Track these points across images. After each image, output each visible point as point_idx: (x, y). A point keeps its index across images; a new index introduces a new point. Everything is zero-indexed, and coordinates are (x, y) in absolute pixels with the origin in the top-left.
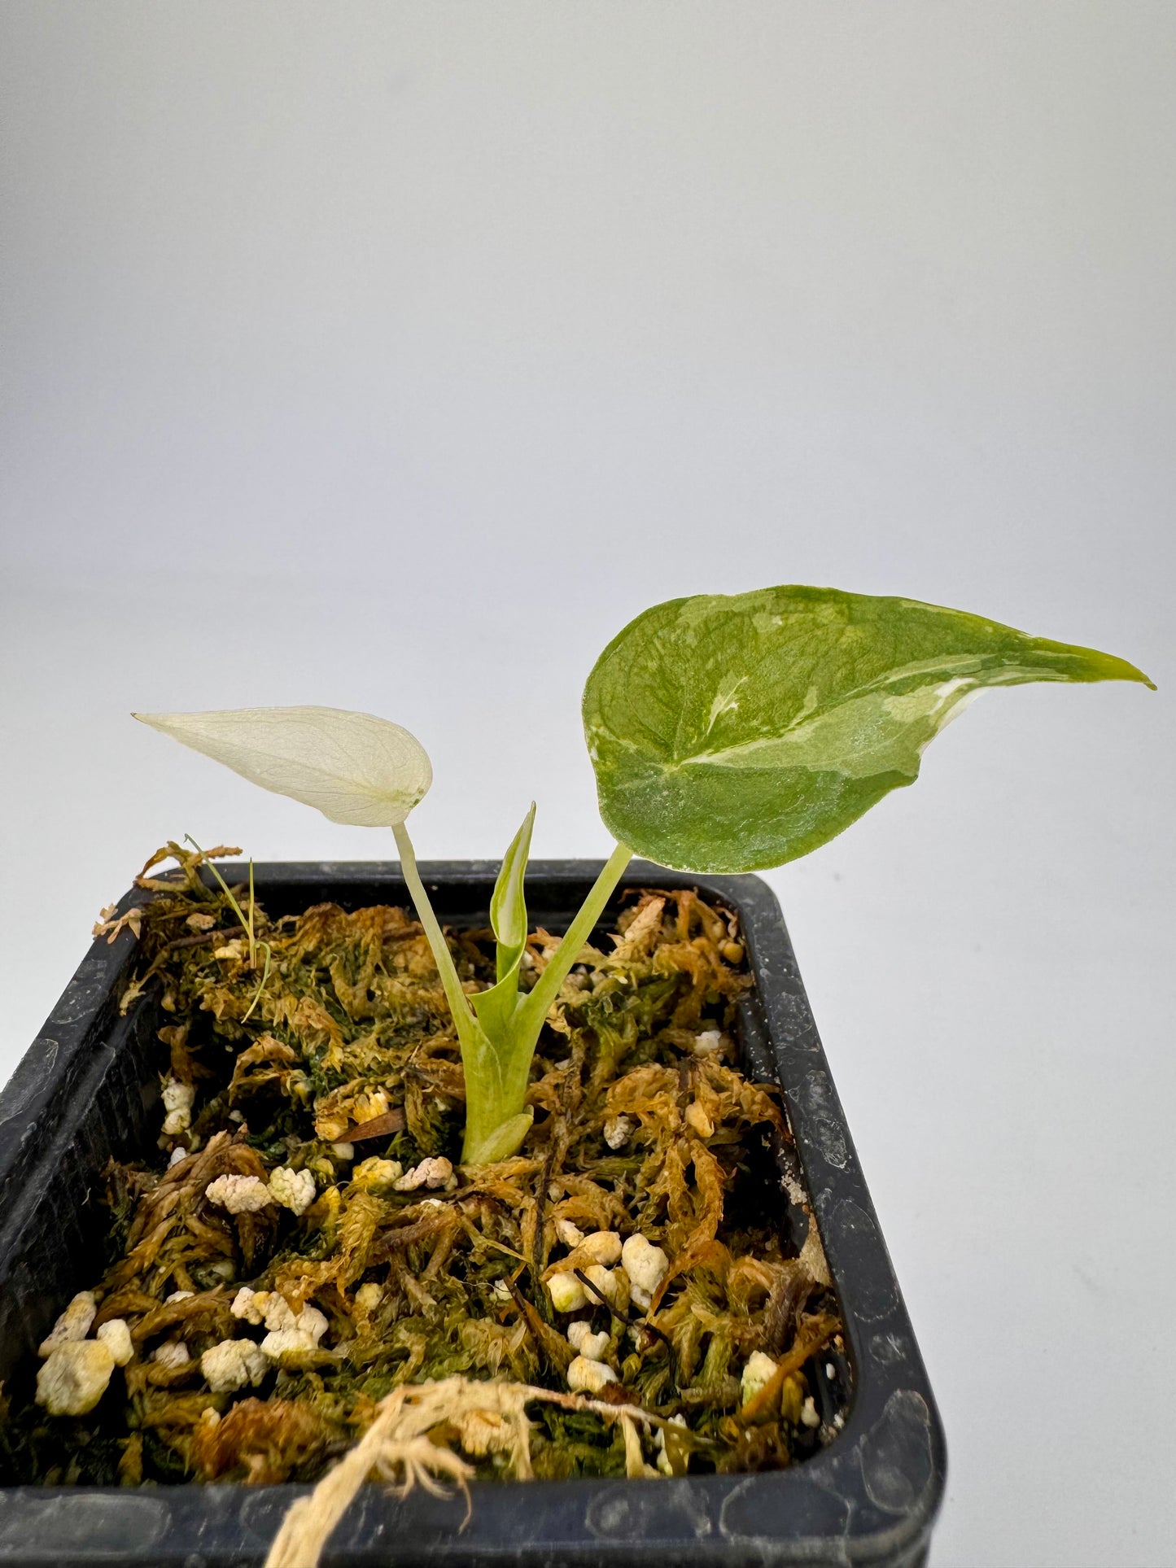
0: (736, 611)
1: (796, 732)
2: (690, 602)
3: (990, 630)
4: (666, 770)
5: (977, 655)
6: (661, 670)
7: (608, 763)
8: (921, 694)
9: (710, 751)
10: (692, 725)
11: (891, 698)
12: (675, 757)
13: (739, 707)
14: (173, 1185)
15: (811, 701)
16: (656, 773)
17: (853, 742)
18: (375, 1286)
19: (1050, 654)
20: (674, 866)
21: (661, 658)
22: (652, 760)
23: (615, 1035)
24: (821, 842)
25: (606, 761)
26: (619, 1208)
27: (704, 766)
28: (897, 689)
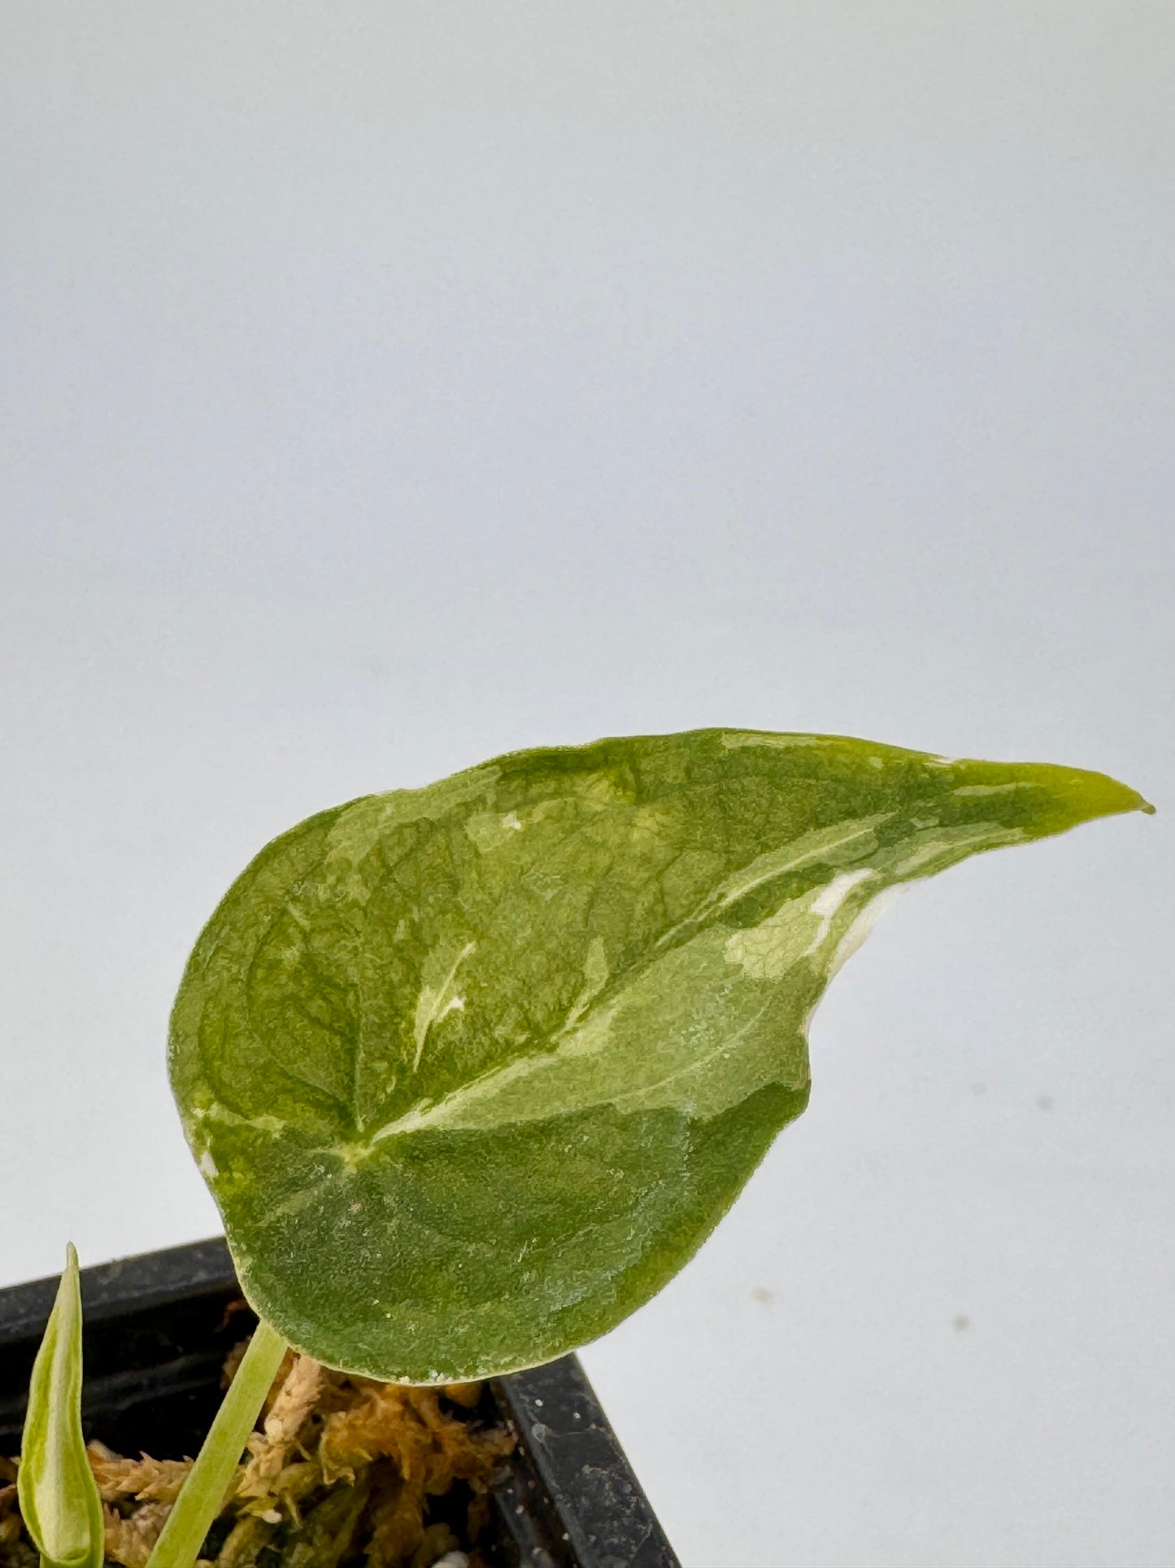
0: (433, 817)
1: (580, 1035)
3: (877, 763)
4: (347, 1157)
5: (868, 820)
6: (309, 961)
7: (237, 1175)
8: (788, 917)
9: (426, 1102)
10: (383, 1057)
11: (736, 937)
12: (361, 1127)
13: (469, 1004)
15: (596, 965)
16: (329, 1169)
17: (688, 1037)
19: (984, 790)
20: (413, 1378)
21: (306, 937)
22: (318, 1141)
24: (673, 1268)
25: (231, 1171)
27: (419, 1135)
28: (745, 914)
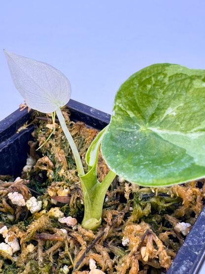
1: (193, 134)
2: (172, 66)
9: (159, 128)
13: (176, 115)
14: (3, 188)
16: (137, 128)
18: (33, 246)
22: (138, 122)
23: (140, 208)
26: (110, 266)
27: (155, 133)
